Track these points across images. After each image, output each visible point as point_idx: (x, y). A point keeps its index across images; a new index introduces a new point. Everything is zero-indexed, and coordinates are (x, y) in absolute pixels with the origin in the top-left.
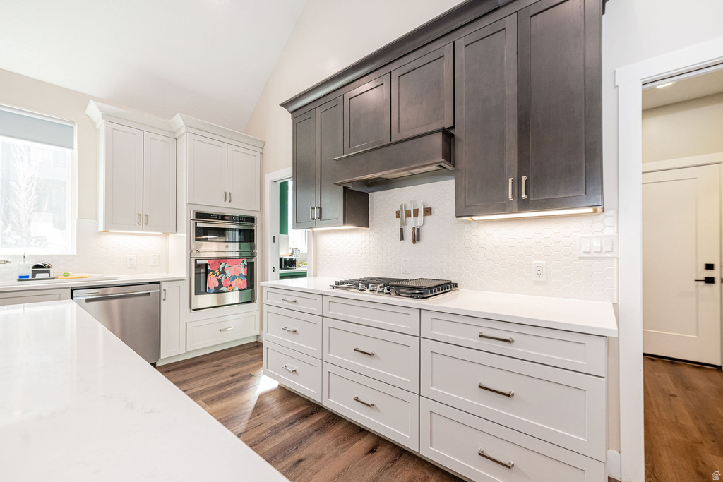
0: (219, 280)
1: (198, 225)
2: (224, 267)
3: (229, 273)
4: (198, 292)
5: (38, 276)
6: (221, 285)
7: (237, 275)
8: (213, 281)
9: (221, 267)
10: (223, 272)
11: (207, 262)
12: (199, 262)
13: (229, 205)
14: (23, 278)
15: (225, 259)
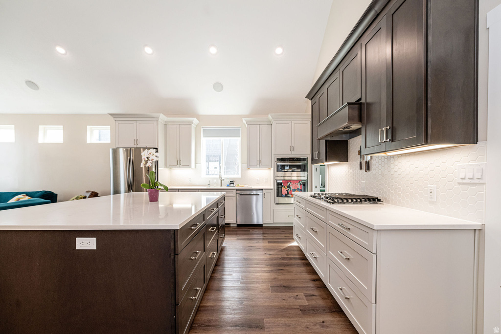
0: (287, 191)
1: (278, 164)
2: (289, 185)
3: (292, 188)
4: (278, 196)
5: (231, 185)
6: (288, 193)
7: (296, 189)
8: (284, 191)
9: (288, 184)
10: (289, 187)
11: (281, 181)
12: (278, 181)
13: (293, 153)
14: (228, 186)
15: (290, 181)
